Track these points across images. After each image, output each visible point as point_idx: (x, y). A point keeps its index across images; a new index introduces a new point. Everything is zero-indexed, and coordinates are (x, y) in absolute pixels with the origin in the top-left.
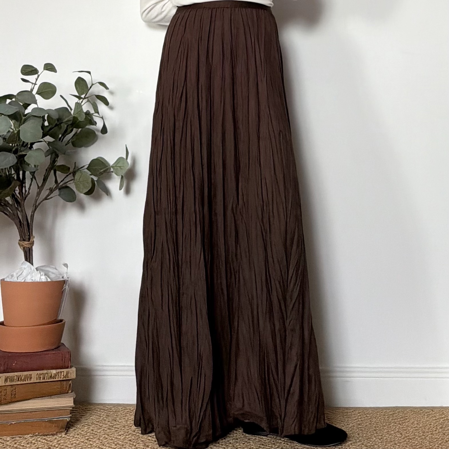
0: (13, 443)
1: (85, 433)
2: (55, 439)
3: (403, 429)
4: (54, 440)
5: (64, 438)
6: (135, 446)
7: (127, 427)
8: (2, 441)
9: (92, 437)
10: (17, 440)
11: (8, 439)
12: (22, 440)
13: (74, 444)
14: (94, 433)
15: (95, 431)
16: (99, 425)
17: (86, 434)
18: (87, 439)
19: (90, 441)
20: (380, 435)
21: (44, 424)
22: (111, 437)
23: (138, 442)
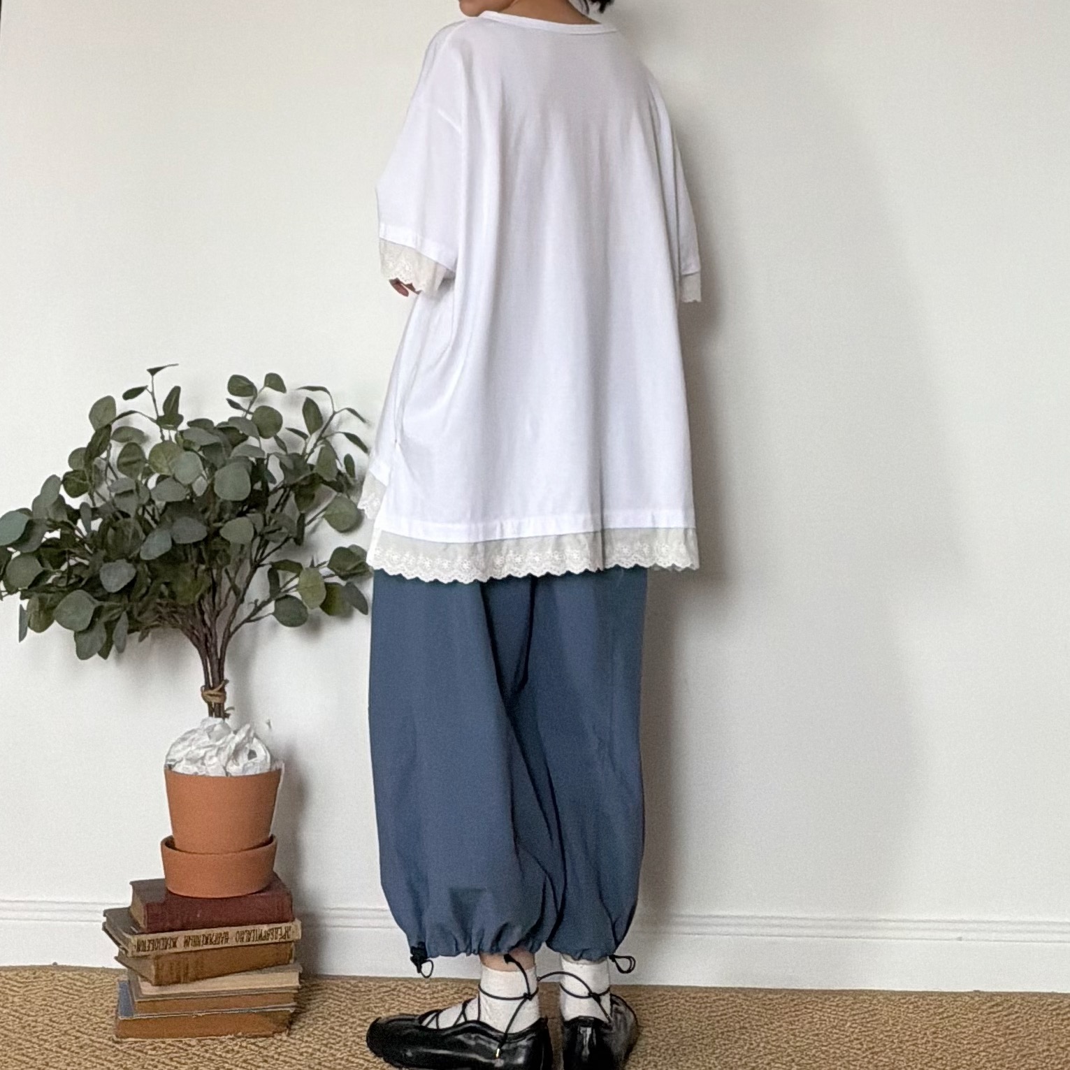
0: (203, 1049)
1: (321, 1033)
3: (867, 1034)
5: (285, 1041)
8: (185, 1047)
10: (208, 1045)
11: (194, 1043)
12: (215, 1046)
13: (305, 1054)
14: (335, 1032)
16: (342, 1019)
17: (323, 1036)
18: (326, 1045)
19: (331, 1048)
21: (252, 1017)
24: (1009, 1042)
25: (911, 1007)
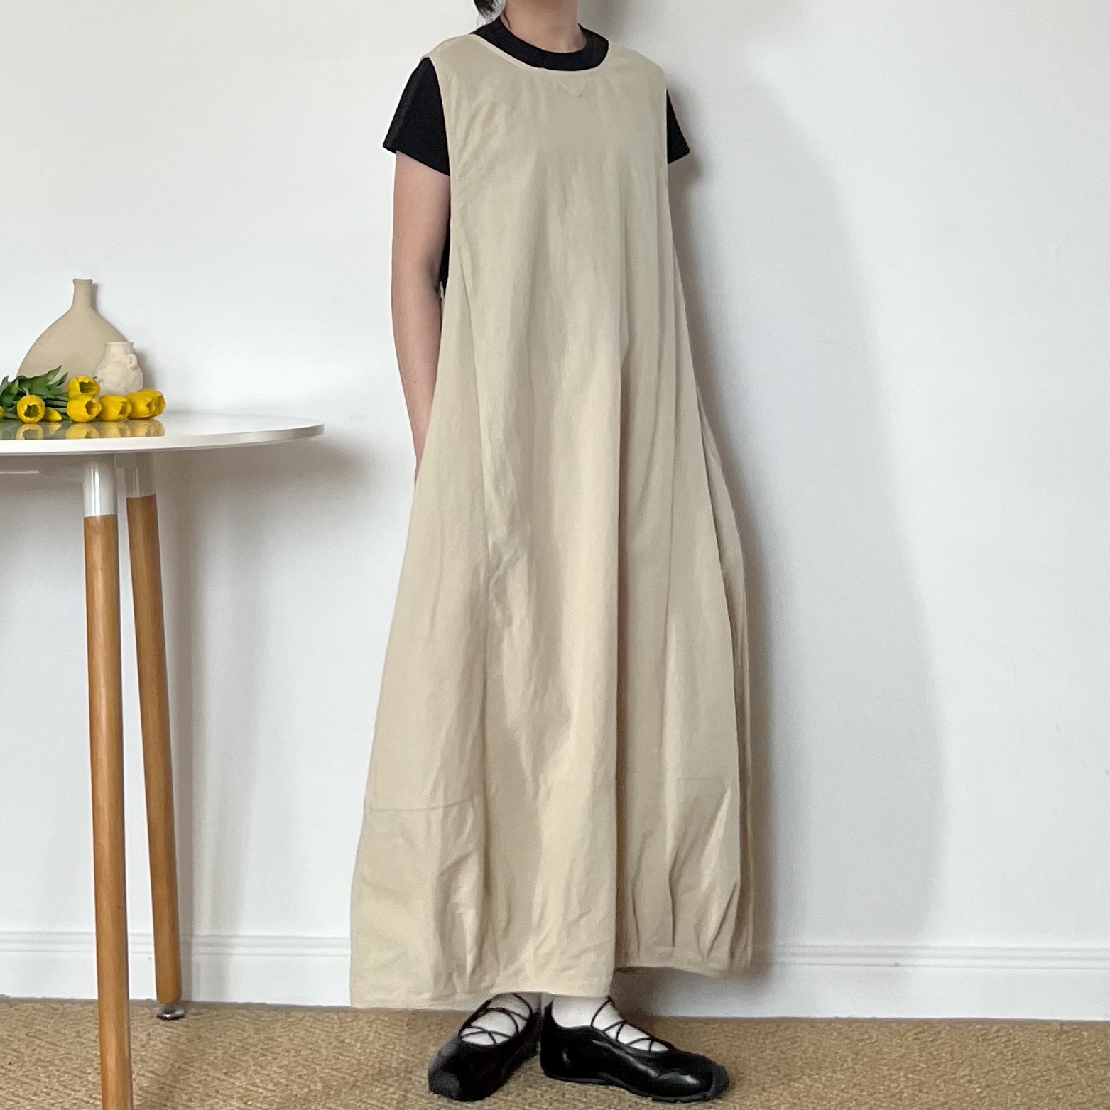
7: (294, 1051)
8: (78, 1074)
9: (232, 1070)
15: (239, 1059)
19: (231, 1077)
23: (314, 1080)
24: (931, 1067)
25: (835, 1033)
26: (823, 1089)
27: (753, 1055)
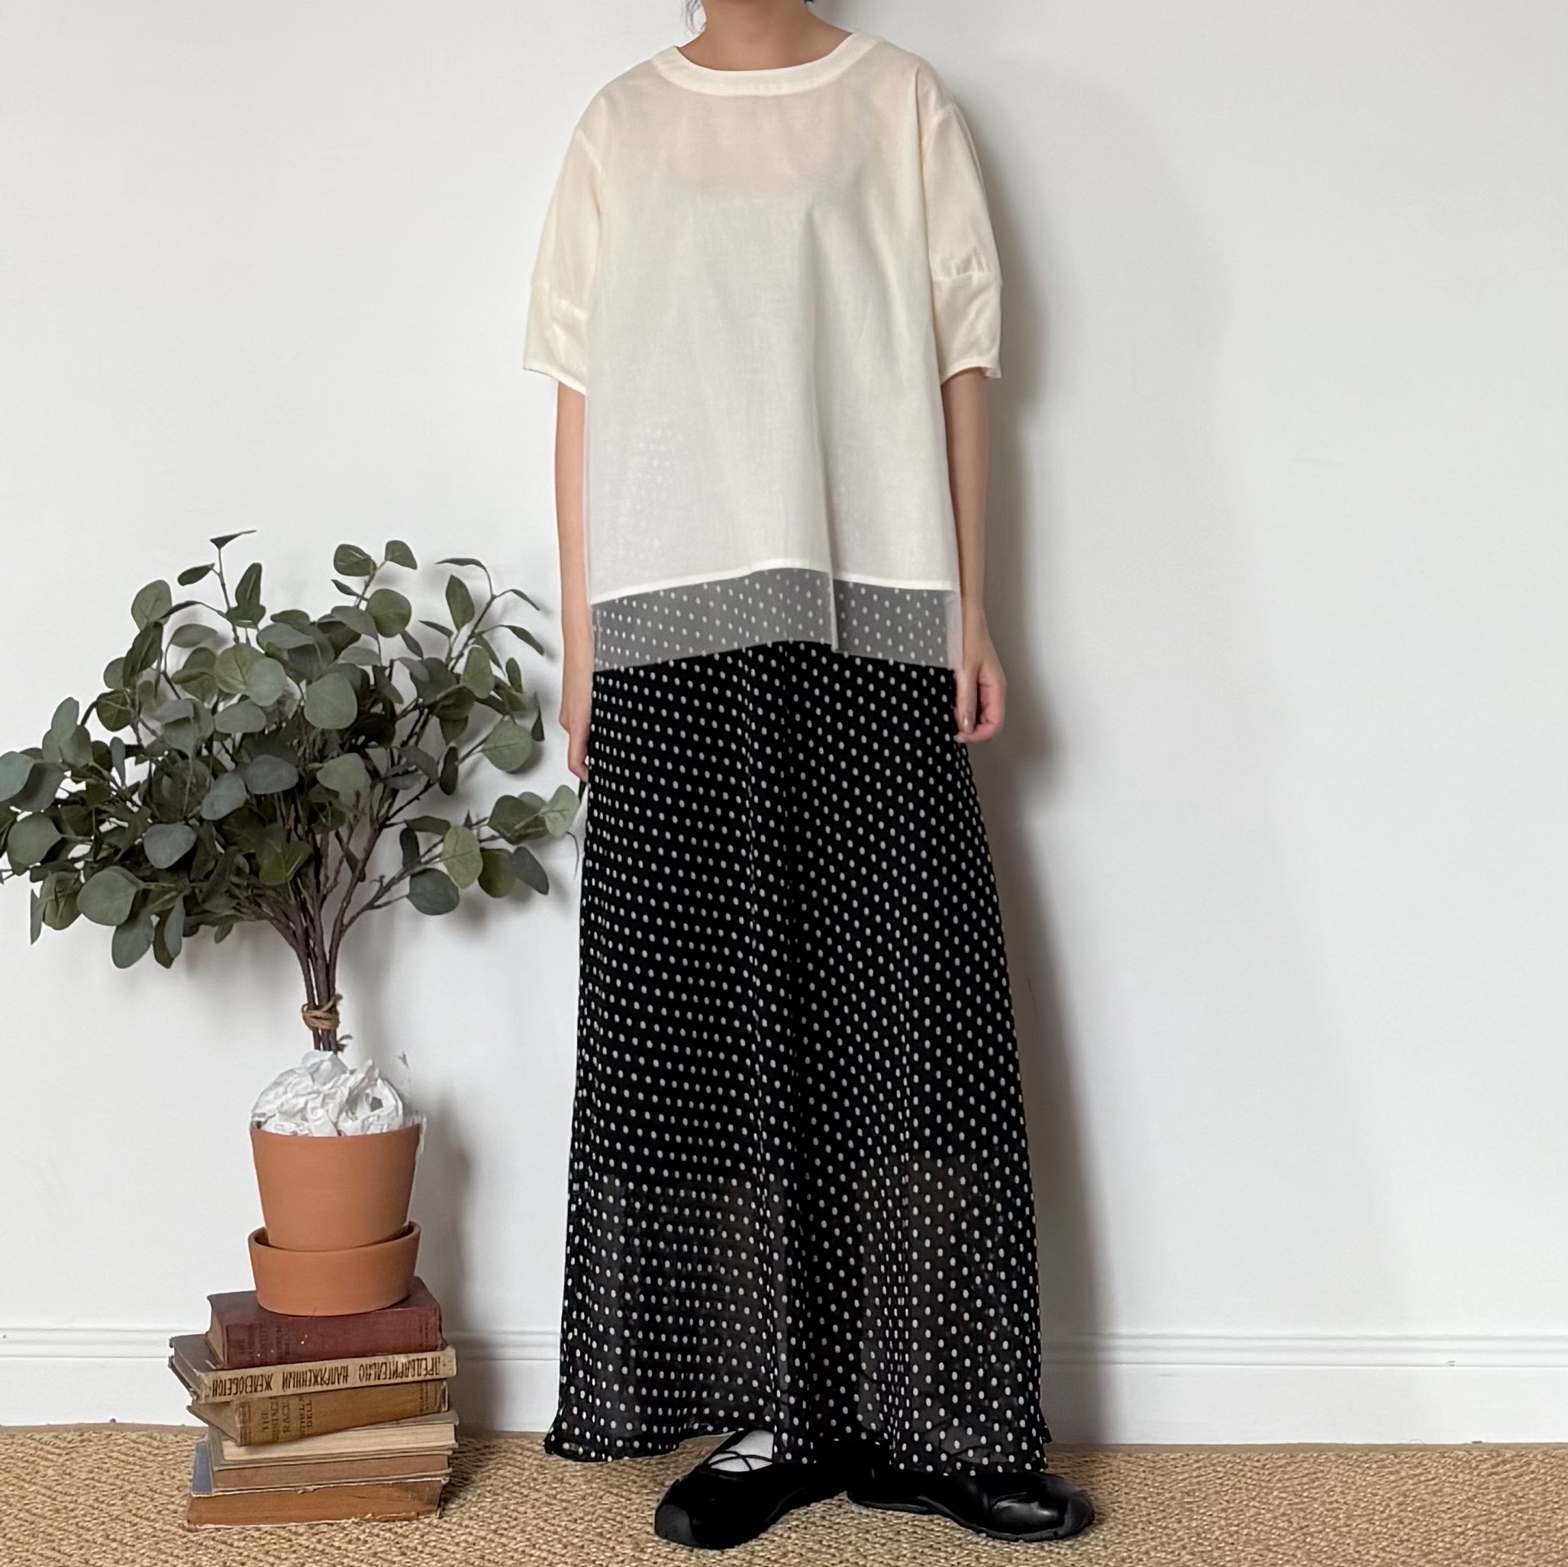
0: (314, 1539)
1: (489, 1514)
2: (417, 1529)
4: (413, 1533)
5: (435, 1526)
6: (613, 1548)
8: (287, 1535)
9: (505, 1525)
10: (323, 1532)
11: (301, 1530)
13: (463, 1545)
14: (510, 1513)
16: (521, 1493)
17: (491, 1518)
18: (495, 1531)
20: (1236, 1522)
21: (385, 1491)
22: (553, 1525)
24: (1513, 1514)
26: (1355, 1548)
27: (1254, 1499)
